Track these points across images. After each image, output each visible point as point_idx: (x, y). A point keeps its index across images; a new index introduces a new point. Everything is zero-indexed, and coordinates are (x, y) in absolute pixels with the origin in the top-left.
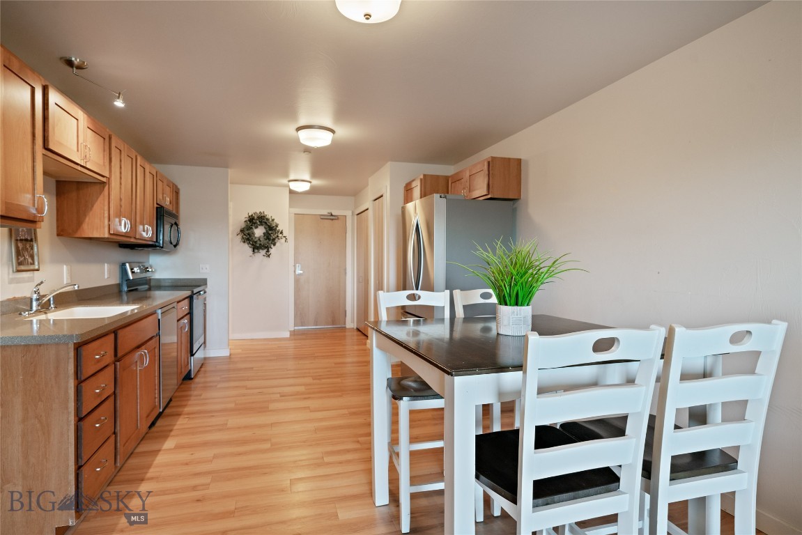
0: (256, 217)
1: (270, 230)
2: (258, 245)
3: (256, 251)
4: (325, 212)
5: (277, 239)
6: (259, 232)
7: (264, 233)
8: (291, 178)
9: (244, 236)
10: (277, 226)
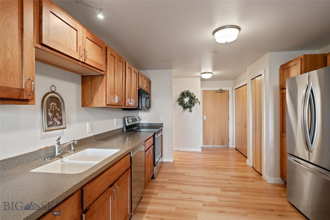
0: (185, 93)
1: (192, 99)
2: (186, 106)
3: (185, 109)
4: (218, 89)
5: (195, 103)
6: (186, 100)
7: (189, 100)
8: (203, 72)
9: (180, 102)
10: (195, 97)
